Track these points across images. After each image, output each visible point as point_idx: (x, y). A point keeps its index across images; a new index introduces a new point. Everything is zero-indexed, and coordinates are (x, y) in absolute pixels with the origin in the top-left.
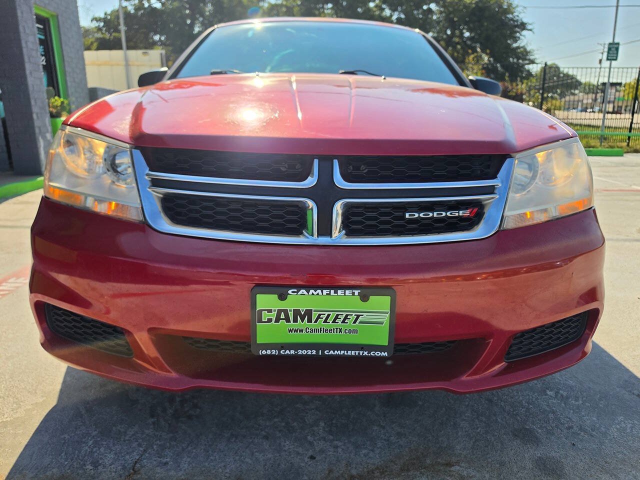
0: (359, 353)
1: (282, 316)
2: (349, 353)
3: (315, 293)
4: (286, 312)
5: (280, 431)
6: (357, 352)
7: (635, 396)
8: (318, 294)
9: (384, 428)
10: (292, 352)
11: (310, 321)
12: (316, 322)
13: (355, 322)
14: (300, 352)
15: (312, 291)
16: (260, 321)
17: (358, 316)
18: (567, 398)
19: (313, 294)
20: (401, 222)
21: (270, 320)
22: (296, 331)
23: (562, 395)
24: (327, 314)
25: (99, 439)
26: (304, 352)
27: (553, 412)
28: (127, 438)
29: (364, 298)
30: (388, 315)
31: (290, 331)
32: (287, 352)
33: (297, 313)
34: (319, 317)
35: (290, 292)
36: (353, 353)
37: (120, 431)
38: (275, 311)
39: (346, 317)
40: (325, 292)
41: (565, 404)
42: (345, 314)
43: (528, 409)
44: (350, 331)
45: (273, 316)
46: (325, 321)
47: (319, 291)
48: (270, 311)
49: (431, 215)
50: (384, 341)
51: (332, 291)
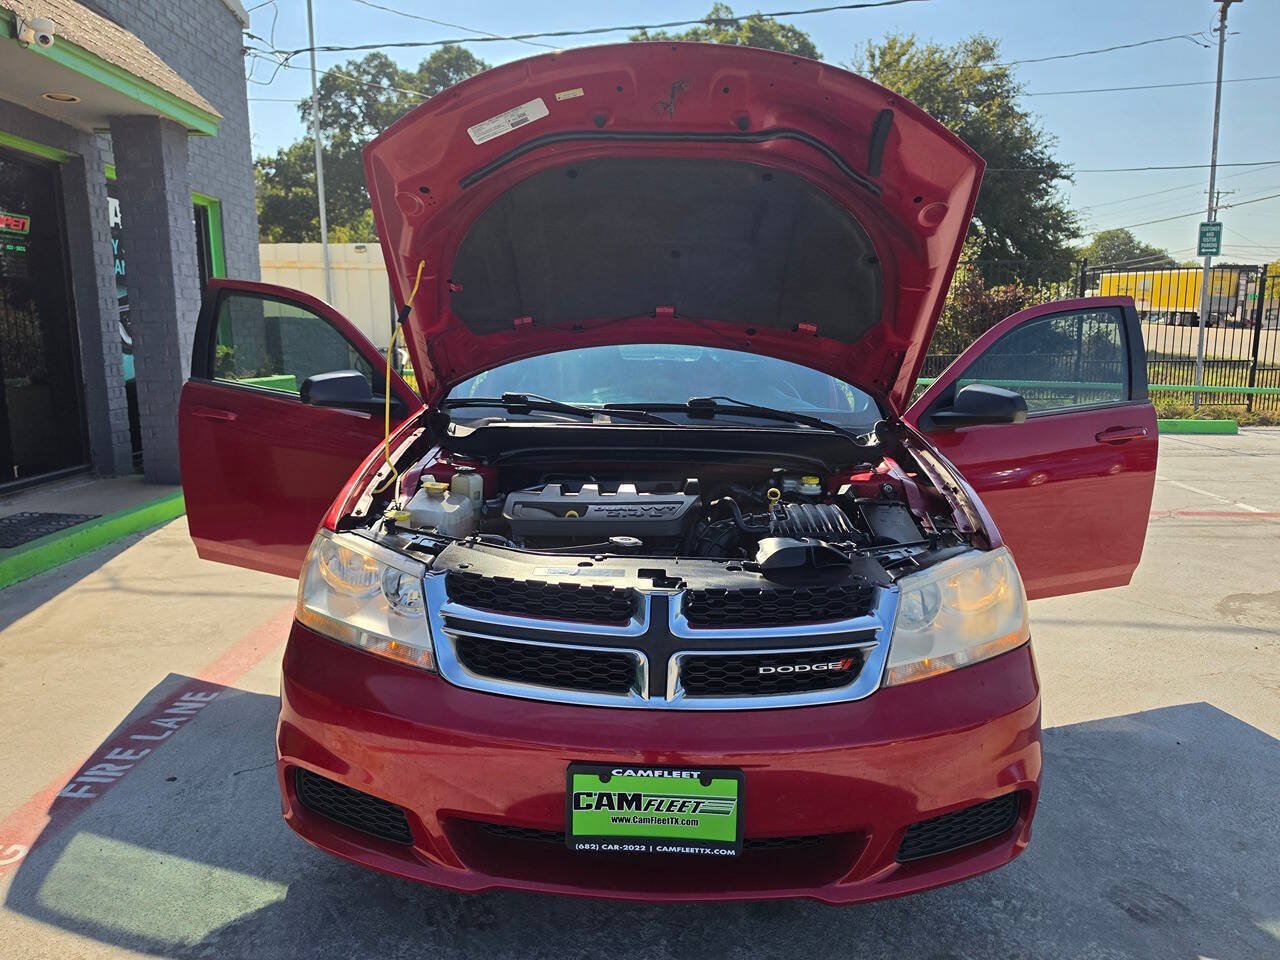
0: (699, 851)
1: (605, 801)
2: (687, 850)
3: (645, 775)
4: (609, 796)
5: (606, 950)
6: (697, 850)
7: (1123, 911)
8: (648, 776)
9: (750, 949)
10: (616, 847)
11: (638, 808)
12: (646, 809)
13: (694, 811)
14: (626, 847)
15: (641, 772)
16: (578, 807)
17: (698, 804)
18: (1022, 910)
19: (642, 775)
20: (755, 679)
21: (589, 806)
22: (621, 820)
23: (1014, 907)
24: (659, 800)
25: (363, 954)
26: (631, 848)
27: (996, 933)
28: (400, 954)
29: (705, 781)
30: (735, 803)
31: (614, 820)
32: (610, 847)
33: (622, 797)
34: (649, 804)
35: (614, 772)
36: (692, 850)
37: (389, 944)
38: (595, 795)
39: (683, 805)
40: (657, 773)
41: (1015, 919)
42: (682, 801)
43: (959, 927)
44: (688, 822)
45: (593, 801)
46: (658, 809)
47: (650, 772)
48: (589, 795)
49: (791, 669)
50: (731, 836)
51: (666, 773)
